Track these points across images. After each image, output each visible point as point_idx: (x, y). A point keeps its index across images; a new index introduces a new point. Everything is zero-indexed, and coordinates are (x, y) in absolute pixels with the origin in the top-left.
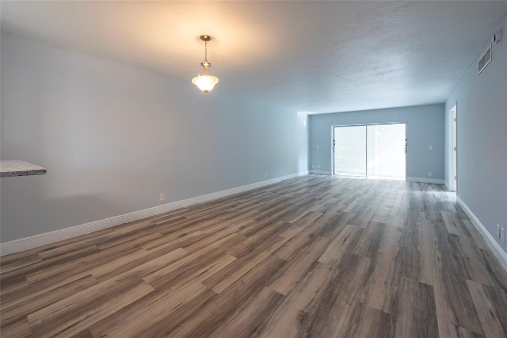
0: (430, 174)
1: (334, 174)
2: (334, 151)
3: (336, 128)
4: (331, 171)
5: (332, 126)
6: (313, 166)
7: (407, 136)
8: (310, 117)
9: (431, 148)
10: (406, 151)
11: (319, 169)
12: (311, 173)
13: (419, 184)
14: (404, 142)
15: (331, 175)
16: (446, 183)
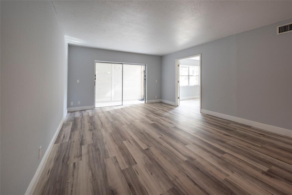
6: (72, 104)
9: (156, 81)
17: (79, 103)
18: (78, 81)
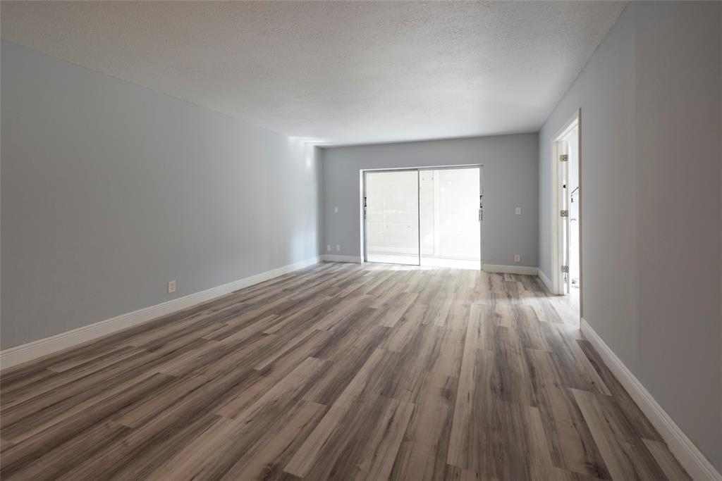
0: (517, 258)
1: (365, 261)
2: (365, 218)
3: (369, 176)
4: (360, 255)
5: (361, 171)
6: (329, 248)
7: (482, 189)
8: (322, 151)
9: (518, 211)
10: (481, 218)
11: (339, 253)
12: (324, 262)
13: (501, 277)
14: (478, 201)
15: (358, 263)
16: (543, 276)
17: (338, 248)
18: (336, 210)
